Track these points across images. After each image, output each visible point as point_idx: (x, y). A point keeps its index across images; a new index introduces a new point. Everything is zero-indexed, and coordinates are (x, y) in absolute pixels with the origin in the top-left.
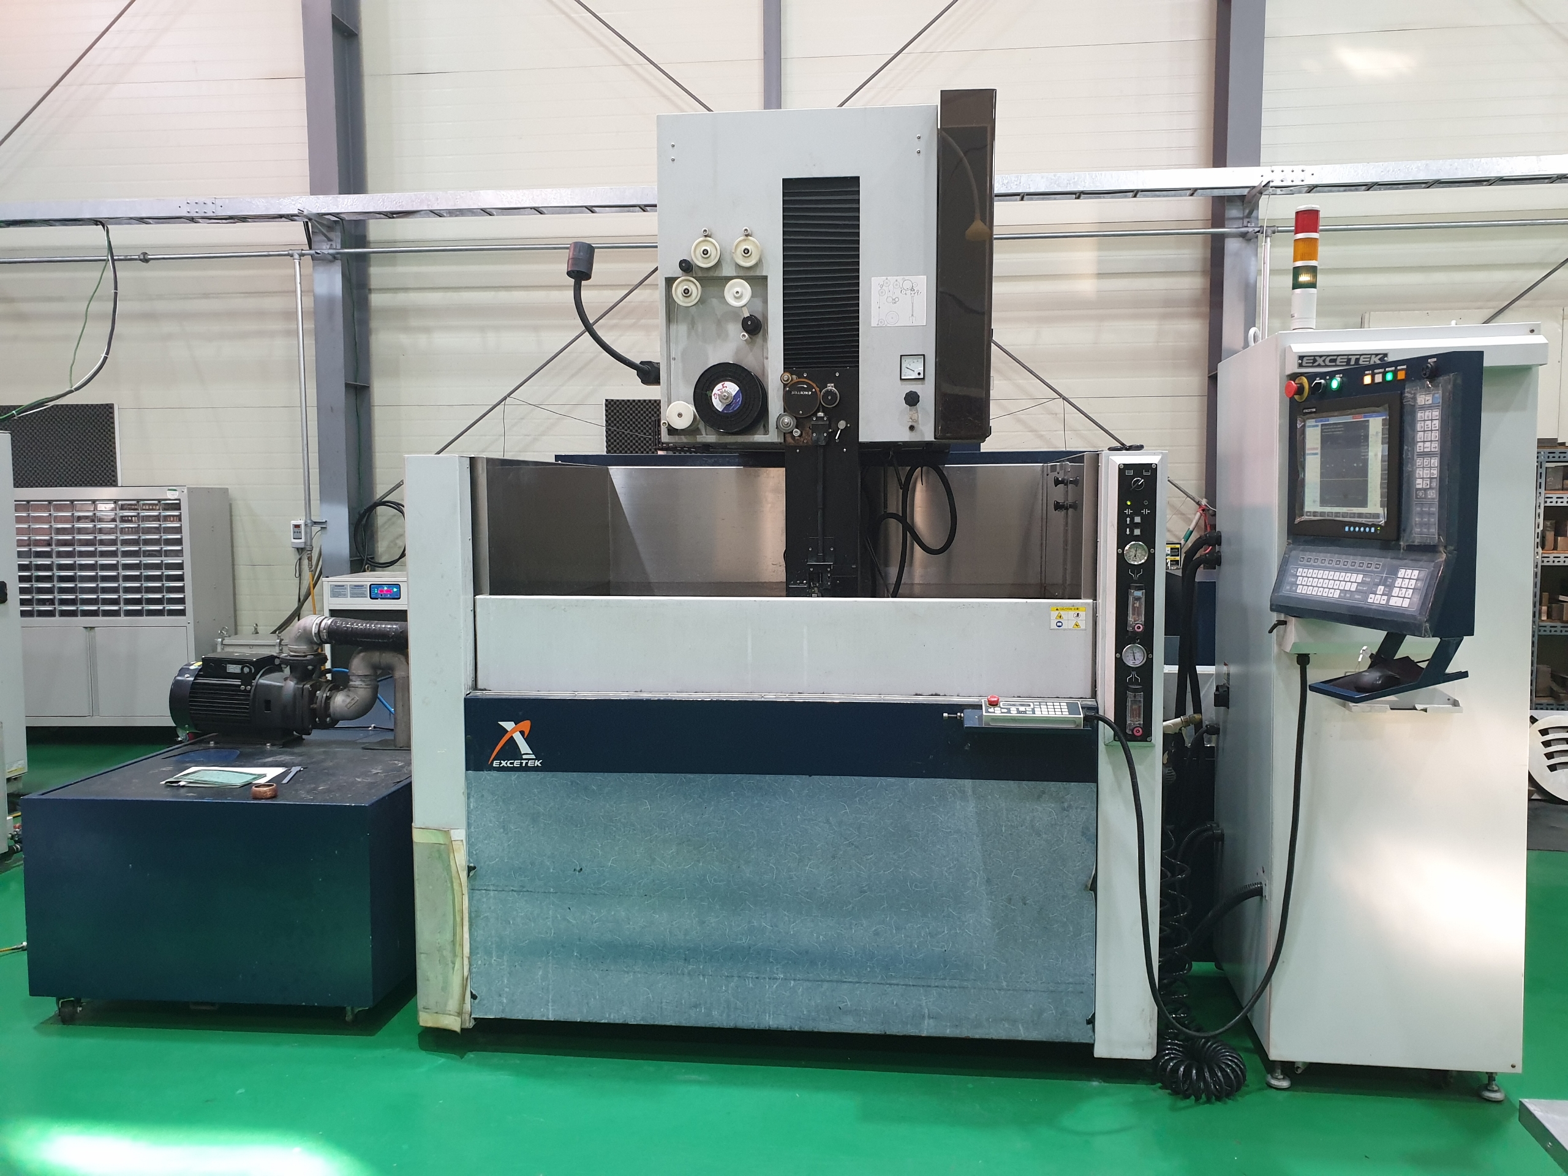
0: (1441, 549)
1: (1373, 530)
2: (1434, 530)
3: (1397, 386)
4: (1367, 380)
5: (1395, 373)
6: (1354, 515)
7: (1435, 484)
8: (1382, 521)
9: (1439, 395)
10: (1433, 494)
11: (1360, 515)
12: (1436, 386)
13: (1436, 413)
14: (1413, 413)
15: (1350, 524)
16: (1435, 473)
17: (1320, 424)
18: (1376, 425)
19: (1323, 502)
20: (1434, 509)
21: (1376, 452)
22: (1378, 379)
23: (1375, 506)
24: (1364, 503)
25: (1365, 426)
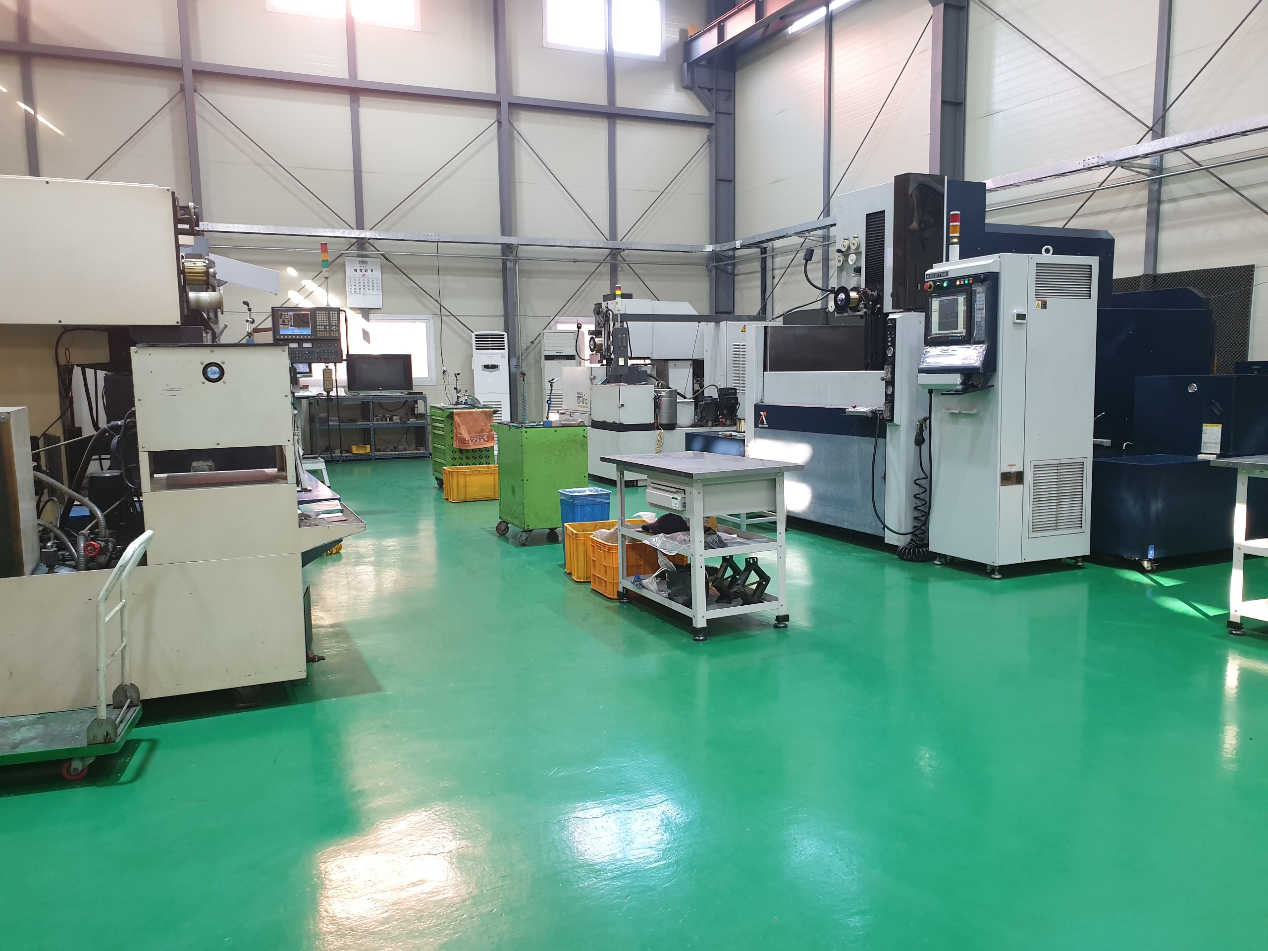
0: (986, 342)
1: (960, 338)
2: (983, 335)
3: (969, 285)
4: (958, 283)
5: (969, 281)
6: (953, 333)
7: (984, 319)
8: (964, 334)
9: (984, 287)
10: (983, 323)
11: (955, 333)
12: (983, 285)
13: (984, 295)
14: (975, 295)
15: (951, 336)
16: (984, 315)
17: (938, 300)
18: (961, 299)
19: (940, 330)
20: (983, 328)
21: (961, 308)
22: (962, 283)
23: (961, 330)
24: (957, 329)
25: (957, 300)
